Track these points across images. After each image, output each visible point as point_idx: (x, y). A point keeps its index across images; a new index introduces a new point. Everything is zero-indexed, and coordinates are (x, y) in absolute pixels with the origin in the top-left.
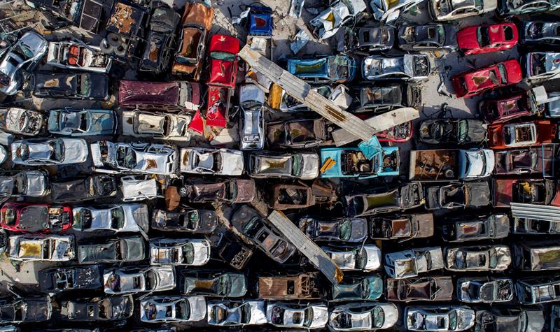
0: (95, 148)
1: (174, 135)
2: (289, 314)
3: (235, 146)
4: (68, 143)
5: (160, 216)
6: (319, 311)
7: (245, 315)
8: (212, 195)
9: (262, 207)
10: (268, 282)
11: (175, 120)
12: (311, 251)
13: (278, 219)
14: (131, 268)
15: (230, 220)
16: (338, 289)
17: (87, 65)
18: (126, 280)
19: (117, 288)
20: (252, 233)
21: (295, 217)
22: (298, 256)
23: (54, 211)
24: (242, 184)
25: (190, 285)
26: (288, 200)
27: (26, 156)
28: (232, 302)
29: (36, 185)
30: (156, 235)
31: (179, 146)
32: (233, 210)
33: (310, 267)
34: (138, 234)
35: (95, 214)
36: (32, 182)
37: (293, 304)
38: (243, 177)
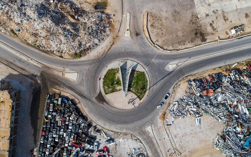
3: (68, 145)
4: (71, 127)
6: (48, 153)
7: (49, 145)
8: (63, 143)
9: (61, 148)
10: (52, 148)
11: (72, 139)
12: (55, 153)
14: (56, 132)
15: (60, 144)
16: (50, 156)
17: (80, 130)
20: (58, 146)
23: (64, 124)
25: (53, 139)
26: (61, 151)
27: (70, 122)
29: (67, 123)
30: (59, 136)
31: (69, 139)
38: (65, 146)
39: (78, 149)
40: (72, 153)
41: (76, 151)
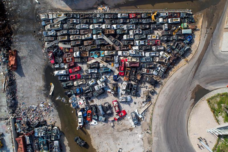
0: (144, 55)
1: (130, 58)
2: (109, 27)
3: (119, 56)
4: (149, 56)
5: (132, 43)
6: (104, 27)
7: (117, 26)
8: (123, 47)
9: (114, 46)
10: (113, 33)
11: (130, 60)
12: (105, 38)
13: (112, 44)
14: (137, 34)
15: (120, 43)
16: (101, 32)
17: (146, 69)
18: (137, 32)
19: (139, 31)
20: (116, 41)
21: (108, 44)
22: (108, 37)
23: (151, 44)
24: (118, 50)
25: (126, 31)
26: (110, 47)
27: (156, 53)
28: (119, 29)
29: (154, 48)
30: (133, 40)
31: (129, 56)
32: (119, 45)
33: (106, 35)
34: (136, 40)
35: (143, 43)
36: (154, 49)
37: (108, 29)
38: (118, 51)
39: (117, 72)
40: (110, 64)
41: (114, 69)
